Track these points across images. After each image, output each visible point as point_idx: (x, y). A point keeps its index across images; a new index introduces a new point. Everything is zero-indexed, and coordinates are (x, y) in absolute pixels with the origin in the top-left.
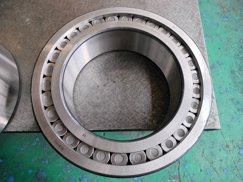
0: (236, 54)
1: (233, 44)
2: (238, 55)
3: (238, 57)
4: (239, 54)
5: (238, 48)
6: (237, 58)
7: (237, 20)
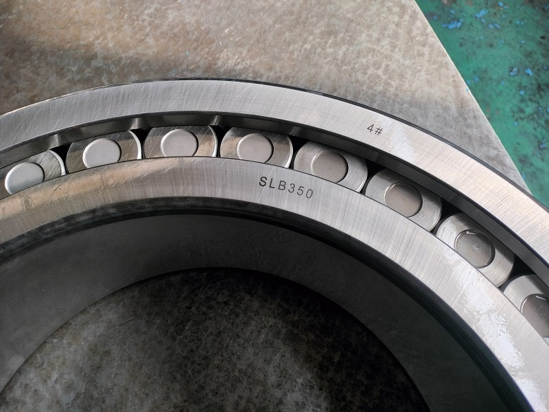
0: (515, 109)
1: (497, 85)
2: (522, 111)
3: (522, 116)
4: (522, 105)
5: (514, 91)
6: (522, 119)
7: (483, 20)
